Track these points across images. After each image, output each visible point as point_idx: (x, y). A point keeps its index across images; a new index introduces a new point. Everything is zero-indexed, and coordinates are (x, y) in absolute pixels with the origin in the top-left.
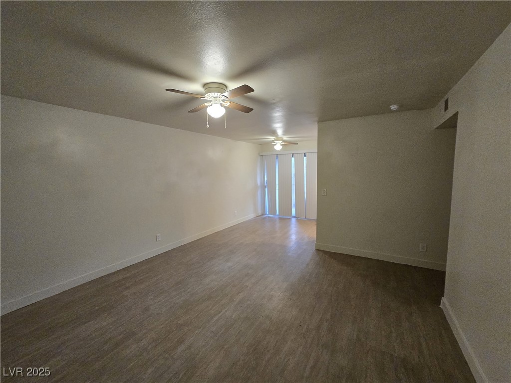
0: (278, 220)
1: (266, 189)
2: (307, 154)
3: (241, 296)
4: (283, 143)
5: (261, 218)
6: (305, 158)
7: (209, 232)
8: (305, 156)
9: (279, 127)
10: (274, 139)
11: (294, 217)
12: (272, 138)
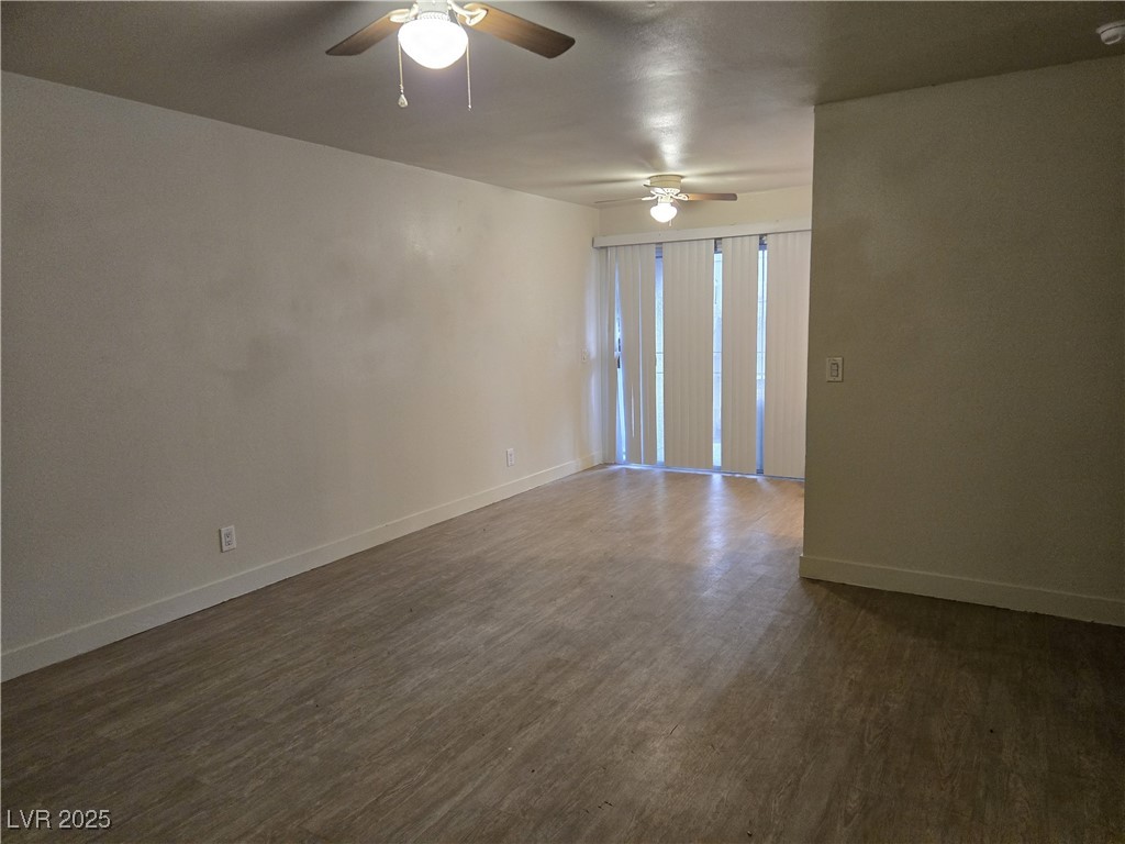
0: (661, 481)
1: (620, 372)
2: (769, 240)
3: (531, 735)
4: (683, 197)
5: (602, 476)
6: (762, 256)
7: (416, 520)
8: (762, 245)
9: (670, 130)
10: (648, 182)
11: (718, 470)
12: (642, 177)
